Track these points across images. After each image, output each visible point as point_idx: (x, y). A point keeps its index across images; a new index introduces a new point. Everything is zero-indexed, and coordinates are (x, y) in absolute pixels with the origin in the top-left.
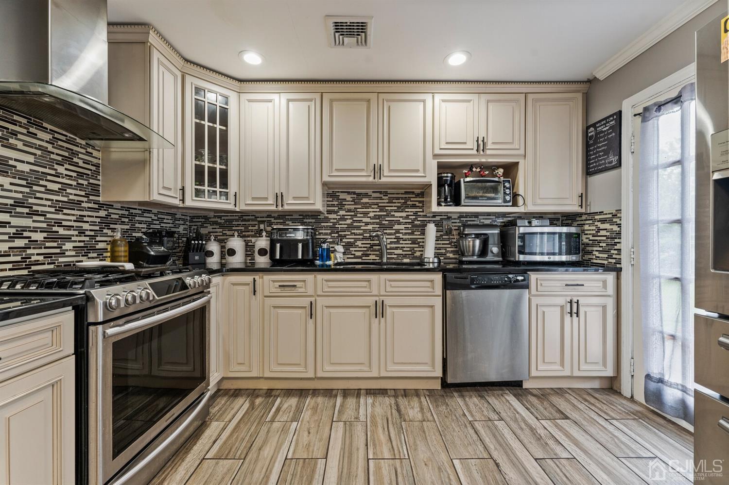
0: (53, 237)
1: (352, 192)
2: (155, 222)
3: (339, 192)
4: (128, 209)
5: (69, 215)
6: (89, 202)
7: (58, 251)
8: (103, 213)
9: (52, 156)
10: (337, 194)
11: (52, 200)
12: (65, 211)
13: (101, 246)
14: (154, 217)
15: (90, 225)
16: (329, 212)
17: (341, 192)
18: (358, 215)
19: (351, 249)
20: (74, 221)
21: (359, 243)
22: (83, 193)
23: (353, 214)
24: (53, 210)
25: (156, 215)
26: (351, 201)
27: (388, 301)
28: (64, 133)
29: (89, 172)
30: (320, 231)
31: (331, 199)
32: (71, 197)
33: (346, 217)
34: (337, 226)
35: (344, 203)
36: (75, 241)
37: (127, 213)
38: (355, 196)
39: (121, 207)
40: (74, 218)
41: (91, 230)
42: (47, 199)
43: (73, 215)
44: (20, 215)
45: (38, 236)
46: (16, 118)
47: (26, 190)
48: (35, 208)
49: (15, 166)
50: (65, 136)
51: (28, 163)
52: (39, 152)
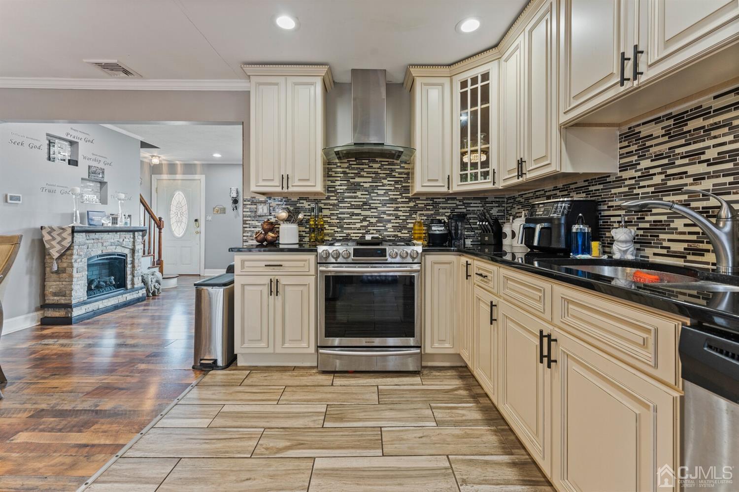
0: (380, 220)
1: (664, 116)
2: (459, 207)
3: (639, 125)
4: (432, 199)
6: (402, 198)
7: (383, 228)
8: (412, 204)
9: (381, 175)
10: (637, 130)
11: (381, 200)
12: (388, 205)
13: (411, 226)
14: (458, 203)
15: (403, 212)
16: (623, 168)
17: (643, 124)
18: (678, 162)
19: (662, 236)
20: (393, 211)
21: (678, 224)
22: (398, 193)
23: (666, 161)
24: (380, 205)
25: (460, 201)
26: (663, 136)
28: (387, 160)
29: (402, 179)
30: (610, 204)
31: (626, 144)
32: (391, 197)
33: (652, 171)
34: (635, 191)
35: (648, 144)
36: (394, 223)
37: (432, 202)
38: (671, 122)
39: (426, 198)
40: (393, 209)
41: (403, 216)
42: (378, 200)
43: (392, 207)
44: (365, 210)
45: (374, 220)
46: (363, 161)
47: (368, 196)
48: (372, 205)
49: (363, 186)
50: (388, 161)
51: (369, 182)
52: (374, 175)
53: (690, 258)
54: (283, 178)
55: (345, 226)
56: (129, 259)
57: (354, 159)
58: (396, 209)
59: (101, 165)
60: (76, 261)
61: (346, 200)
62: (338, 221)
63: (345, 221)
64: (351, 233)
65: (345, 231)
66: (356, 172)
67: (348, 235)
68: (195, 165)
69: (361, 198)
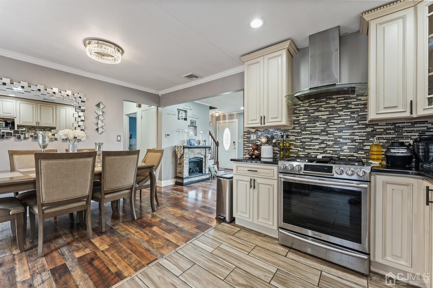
0: (336, 143)
4: (394, 124)
5: (346, 133)
6: (359, 124)
7: (339, 149)
8: (369, 130)
9: (337, 109)
11: (337, 127)
12: (344, 131)
13: (368, 148)
15: (359, 137)
20: (349, 135)
22: (355, 121)
24: (337, 132)
28: (343, 96)
29: (359, 110)
32: (347, 124)
36: (350, 145)
37: (393, 127)
39: (386, 124)
41: (359, 139)
42: (334, 128)
43: (348, 133)
44: (323, 135)
45: (331, 143)
46: (322, 100)
47: (326, 125)
48: (329, 132)
49: (321, 118)
50: (345, 97)
51: (326, 115)
52: (331, 109)
54: (261, 118)
55: (306, 147)
56: (204, 160)
57: (314, 99)
58: (353, 134)
59: (195, 119)
60: (185, 160)
61: (307, 129)
62: (301, 144)
63: (306, 144)
64: (312, 152)
65: (306, 151)
66: (316, 108)
67: (309, 153)
68: (233, 114)
69: (320, 127)
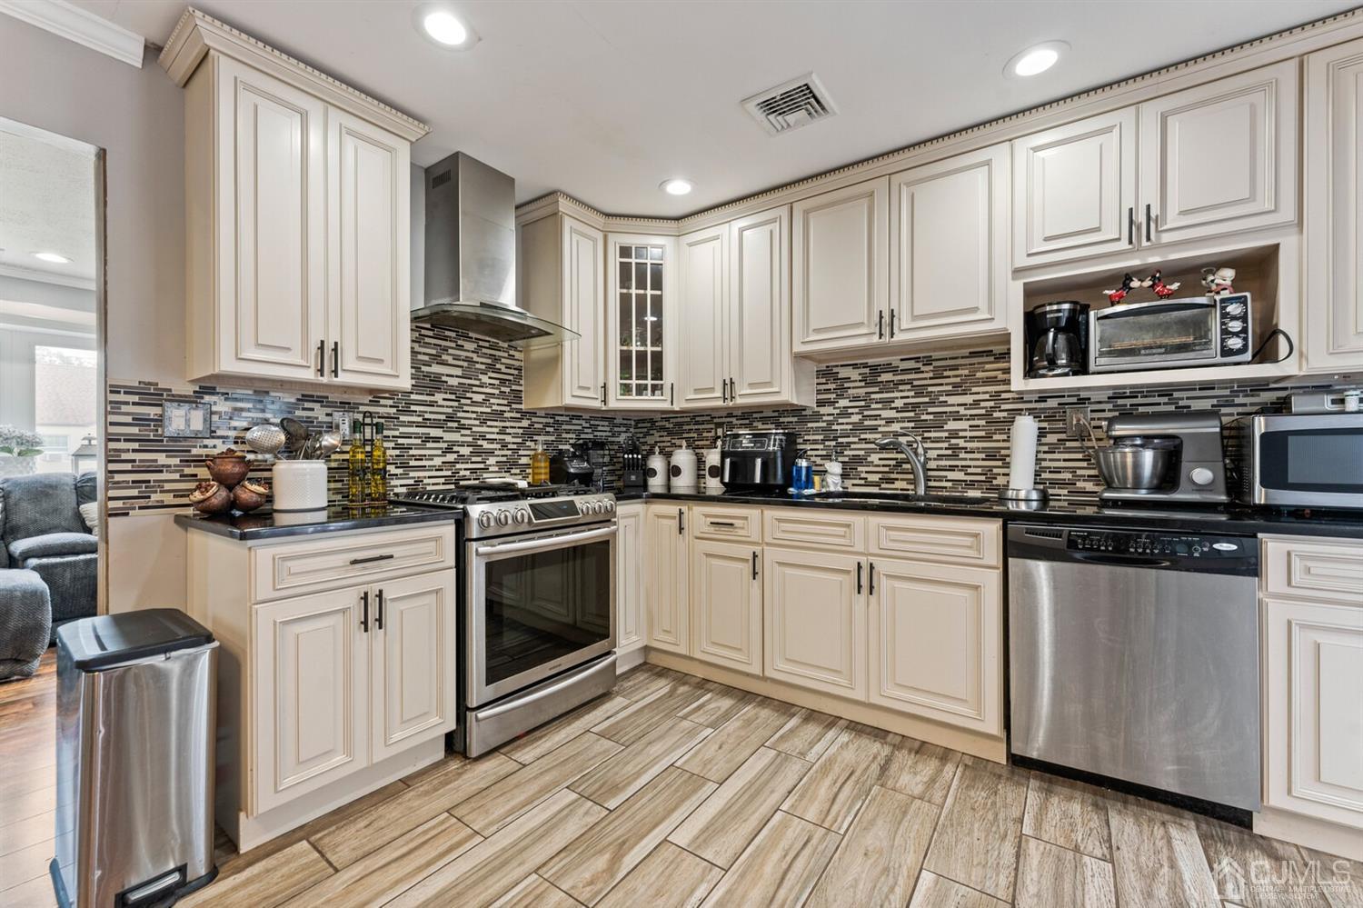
0: (478, 451)
1: (861, 364)
2: (586, 431)
3: (837, 366)
4: (553, 416)
5: (491, 427)
6: (512, 411)
7: (482, 466)
8: (525, 423)
9: (478, 366)
10: (835, 370)
11: (477, 412)
12: (489, 423)
13: (524, 460)
14: (585, 425)
15: (513, 437)
16: (821, 403)
17: (842, 366)
18: (873, 406)
19: (859, 469)
20: (497, 433)
21: (874, 458)
22: (505, 402)
23: (863, 403)
24: (477, 422)
25: (587, 421)
26: (860, 381)
27: (882, 566)
28: (487, 339)
29: (511, 378)
30: (806, 437)
31: (824, 380)
32: (494, 407)
33: (850, 411)
34: (834, 427)
35: (846, 385)
36: (498, 456)
37: (552, 421)
38: (867, 370)
39: (545, 414)
40: (497, 430)
41: (513, 443)
42: (473, 412)
43: (496, 427)
44: (450, 430)
45: (465, 451)
46: (447, 333)
47: (456, 404)
48: (463, 422)
49: (446, 382)
50: (489, 341)
51: (457, 376)
52: (465, 364)
53: (883, 486)
54: (321, 349)
55: (412, 463)
57: (428, 326)
58: (503, 431)
61: (413, 408)
62: (397, 452)
63: (411, 452)
64: (425, 477)
65: (412, 474)
66: (434, 352)
67: (419, 481)
69: (443, 406)
